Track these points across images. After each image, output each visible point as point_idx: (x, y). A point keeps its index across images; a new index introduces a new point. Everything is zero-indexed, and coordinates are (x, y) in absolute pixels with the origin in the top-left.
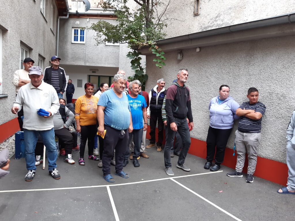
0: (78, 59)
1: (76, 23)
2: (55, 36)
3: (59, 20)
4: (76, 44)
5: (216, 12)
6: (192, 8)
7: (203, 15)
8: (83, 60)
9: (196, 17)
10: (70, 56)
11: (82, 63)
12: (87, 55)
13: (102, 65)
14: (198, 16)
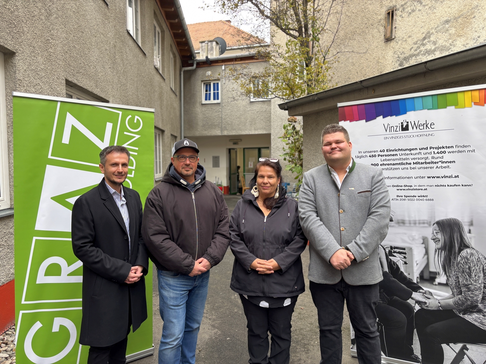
0: (213, 126)
1: (207, 75)
2: (178, 97)
3: (182, 73)
4: (208, 106)
5: (423, 30)
6: (382, 29)
7: (401, 38)
8: (219, 127)
9: (389, 42)
10: (200, 123)
11: (217, 132)
12: (224, 119)
13: (246, 131)
14: (393, 41)
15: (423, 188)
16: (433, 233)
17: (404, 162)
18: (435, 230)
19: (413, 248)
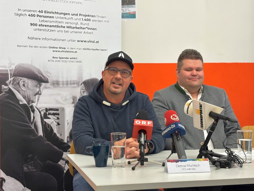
15: (74, 51)
16: (81, 93)
17: (60, 25)
18: (83, 89)
19: (65, 108)
